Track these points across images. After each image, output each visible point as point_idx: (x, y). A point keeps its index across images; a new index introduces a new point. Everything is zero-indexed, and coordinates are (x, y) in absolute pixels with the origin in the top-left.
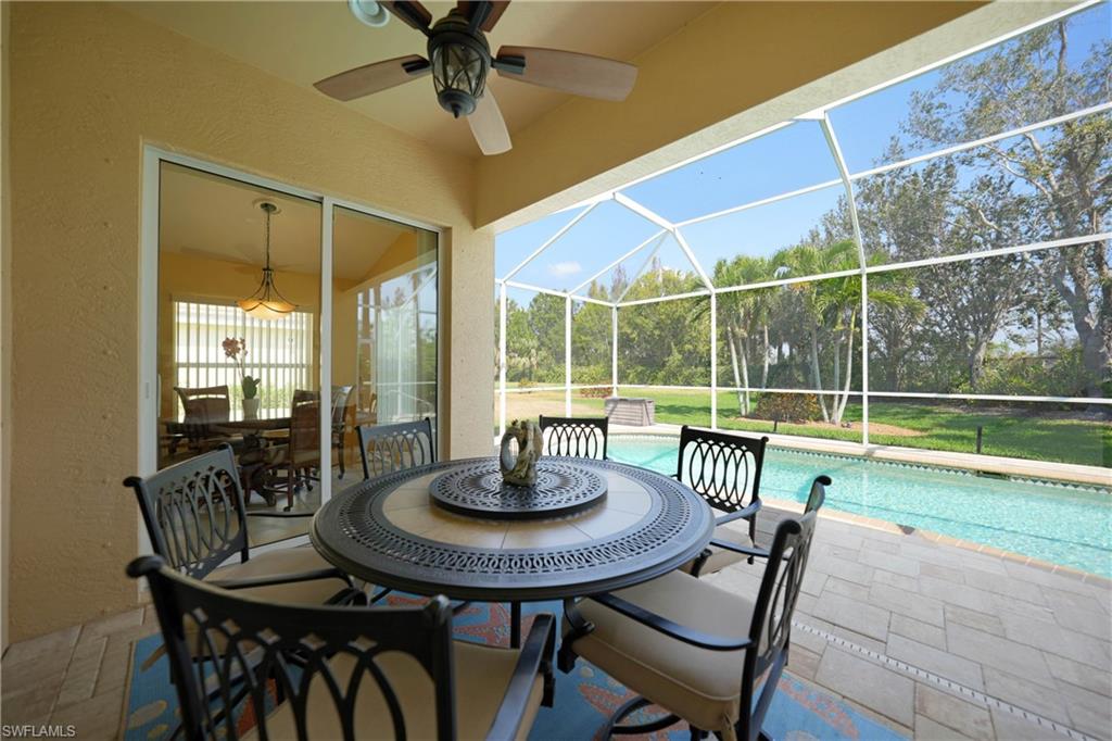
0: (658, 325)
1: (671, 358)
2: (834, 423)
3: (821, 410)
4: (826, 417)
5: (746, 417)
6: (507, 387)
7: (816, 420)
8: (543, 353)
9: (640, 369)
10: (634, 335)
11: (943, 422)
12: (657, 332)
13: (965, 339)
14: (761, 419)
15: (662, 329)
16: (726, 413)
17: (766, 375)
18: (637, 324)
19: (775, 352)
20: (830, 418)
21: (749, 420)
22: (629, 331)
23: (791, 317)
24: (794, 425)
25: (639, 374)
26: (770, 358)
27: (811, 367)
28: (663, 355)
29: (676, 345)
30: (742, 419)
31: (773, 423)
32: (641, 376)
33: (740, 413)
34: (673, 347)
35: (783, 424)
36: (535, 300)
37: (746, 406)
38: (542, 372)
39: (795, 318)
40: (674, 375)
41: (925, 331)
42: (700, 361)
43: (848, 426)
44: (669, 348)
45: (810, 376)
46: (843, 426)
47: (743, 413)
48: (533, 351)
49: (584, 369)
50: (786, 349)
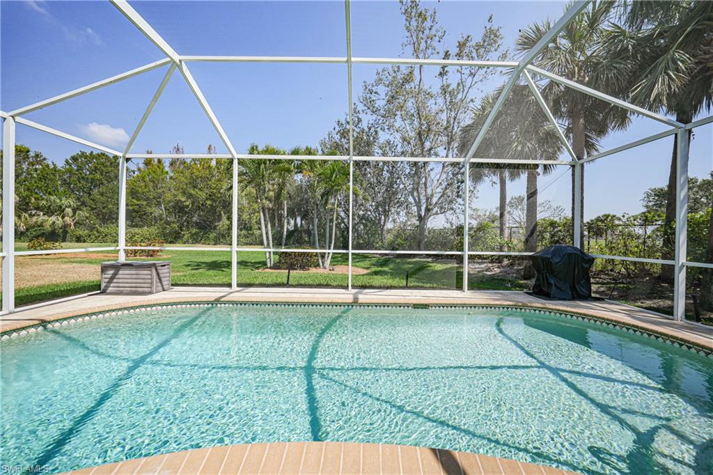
0: (210, 197)
1: (221, 223)
2: (325, 268)
3: (318, 260)
4: (321, 264)
5: (270, 268)
6: (16, 250)
7: (315, 267)
8: (83, 213)
9: (194, 231)
10: (188, 203)
11: (374, 263)
12: (209, 202)
13: (380, 219)
14: (281, 269)
15: (213, 200)
16: (257, 266)
17: (284, 237)
18: (191, 195)
19: (292, 222)
20: (323, 265)
21: (273, 271)
22: (183, 199)
23: (302, 200)
24: (302, 272)
25: (193, 235)
26: (289, 225)
27: (312, 232)
28: (215, 220)
29: (225, 214)
30: (269, 270)
31: (287, 271)
32: (195, 237)
33: (266, 265)
34: (223, 215)
35: (295, 271)
36: (74, 159)
37: (270, 260)
38: (82, 232)
39: (304, 202)
40: (223, 236)
41: (364, 215)
42: (245, 226)
43: (333, 270)
44: (220, 215)
45: (312, 237)
46: (330, 270)
47: (269, 265)
48: (69, 211)
49: (136, 230)
50: (299, 220)
